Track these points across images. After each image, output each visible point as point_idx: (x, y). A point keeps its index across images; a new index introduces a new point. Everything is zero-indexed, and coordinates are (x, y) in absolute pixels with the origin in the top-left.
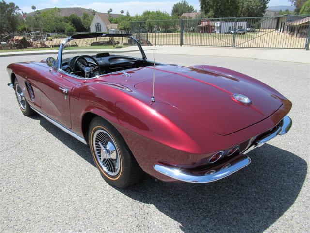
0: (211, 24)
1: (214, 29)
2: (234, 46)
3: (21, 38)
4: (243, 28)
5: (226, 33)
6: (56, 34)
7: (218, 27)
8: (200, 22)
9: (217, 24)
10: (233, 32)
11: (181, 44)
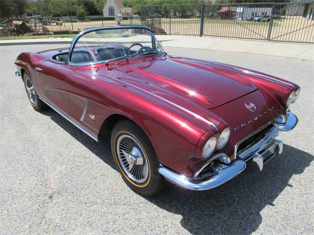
0: (232, 9)
1: (235, 15)
2: (269, 39)
3: (20, 23)
4: (268, 14)
5: (248, 20)
6: (68, 18)
7: (240, 13)
8: (220, 8)
9: (240, 10)
10: (257, 19)
11: (201, 34)
